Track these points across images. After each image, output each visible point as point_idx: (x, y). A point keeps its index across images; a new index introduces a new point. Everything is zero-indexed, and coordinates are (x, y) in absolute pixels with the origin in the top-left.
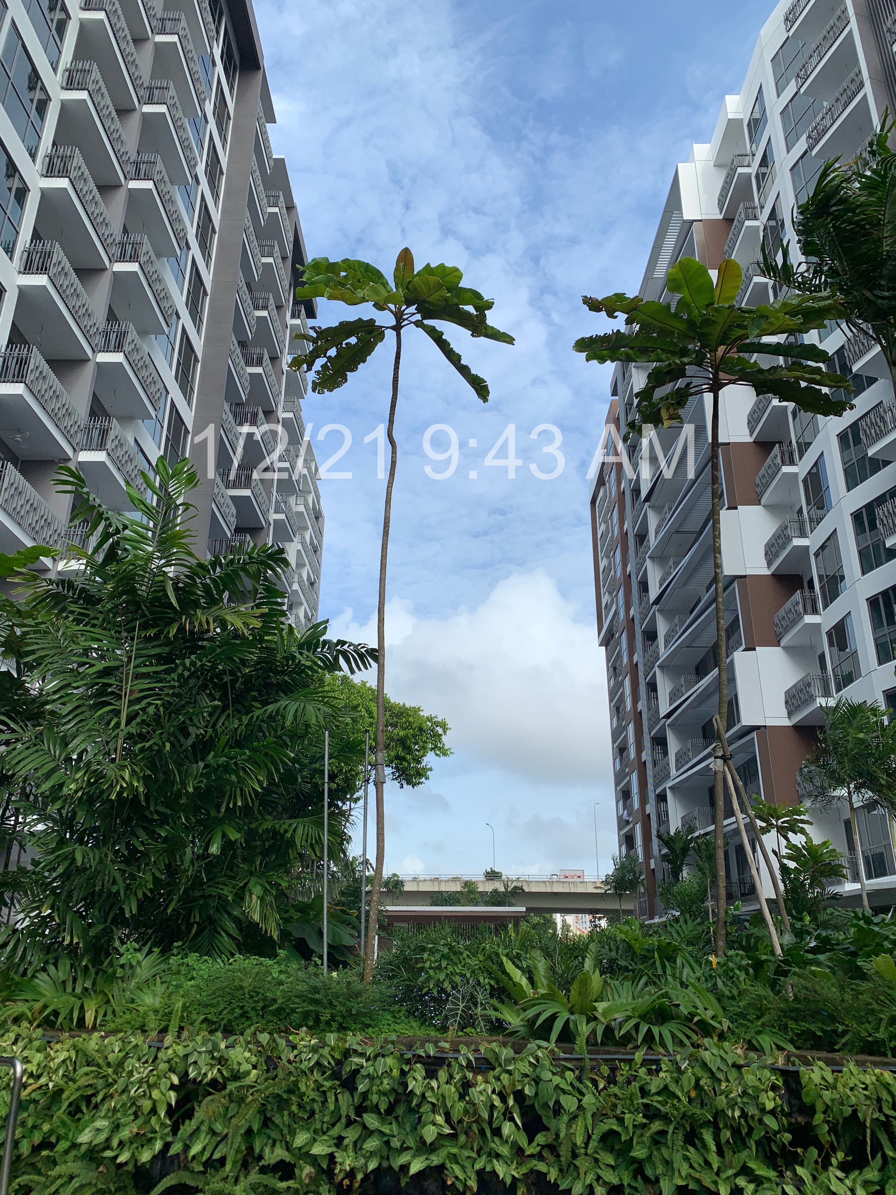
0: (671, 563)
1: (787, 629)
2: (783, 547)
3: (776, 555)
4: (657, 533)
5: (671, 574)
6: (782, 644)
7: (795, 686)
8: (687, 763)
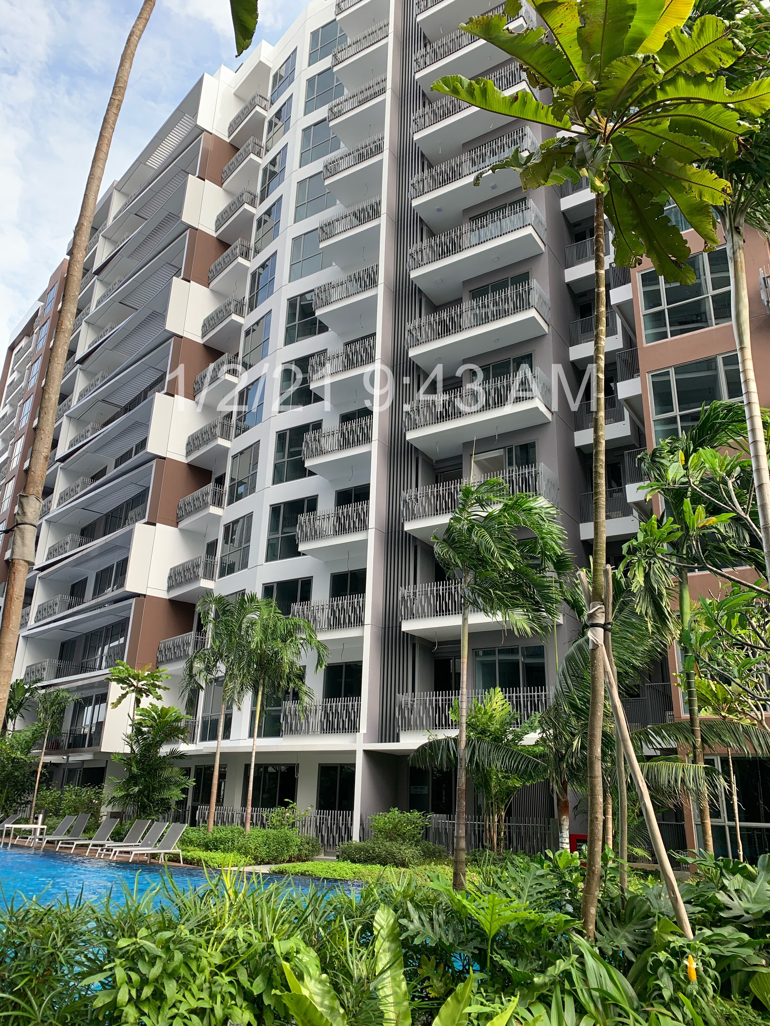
0: (89, 427)
1: (189, 514)
2: (207, 442)
3: (198, 448)
4: (81, 396)
5: (86, 437)
6: (180, 526)
7: (183, 565)
8: (50, 615)
